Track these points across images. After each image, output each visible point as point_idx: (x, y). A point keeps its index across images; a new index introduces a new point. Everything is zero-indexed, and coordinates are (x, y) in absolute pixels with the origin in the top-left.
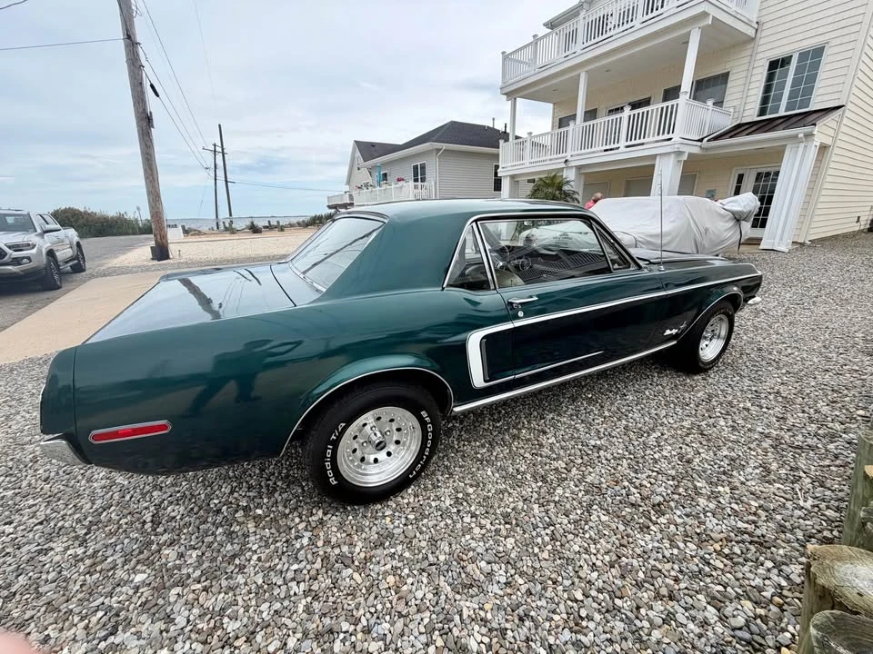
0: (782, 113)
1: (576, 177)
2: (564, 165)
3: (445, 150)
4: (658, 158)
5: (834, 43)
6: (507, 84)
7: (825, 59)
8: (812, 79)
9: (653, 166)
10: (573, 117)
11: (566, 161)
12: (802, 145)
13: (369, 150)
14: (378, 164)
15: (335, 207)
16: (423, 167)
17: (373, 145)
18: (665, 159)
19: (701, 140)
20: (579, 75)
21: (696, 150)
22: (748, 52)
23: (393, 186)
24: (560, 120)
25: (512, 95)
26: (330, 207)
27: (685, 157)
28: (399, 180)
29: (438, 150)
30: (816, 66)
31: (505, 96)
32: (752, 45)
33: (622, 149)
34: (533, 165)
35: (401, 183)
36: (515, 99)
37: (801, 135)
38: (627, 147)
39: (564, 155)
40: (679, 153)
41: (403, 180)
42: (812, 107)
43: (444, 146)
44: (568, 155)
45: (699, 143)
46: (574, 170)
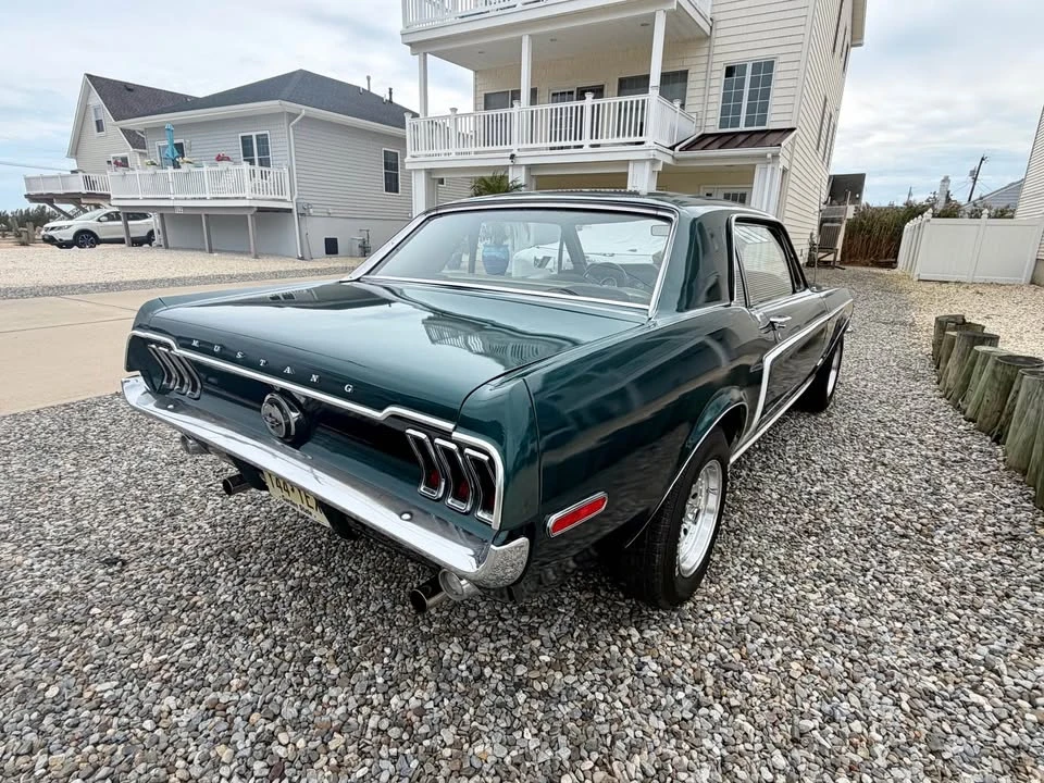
0: (742, 128)
1: (526, 179)
2: (509, 162)
3: (305, 118)
4: (631, 165)
5: (782, 59)
6: (410, 30)
7: (776, 75)
8: (766, 94)
9: (626, 174)
10: (516, 95)
11: (512, 157)
12: (770, 166)
13: (121, 98)
14: (168, 126)
15: (49, 199)
16: (263, 140)
17: (129, 88)
18: (639, 167)
19: (672, 148)
20: (521, 39)
21: (669, 160)
22: (706, 52)
23: (205, 169)
24: (486, 96)
25: (421, 47)
26: (32, 198)
27: (660, 168)
28: (220, 159)
29: (292, 116)
30: (768, 81)
31: (409, 48)
32: (707, 44)
33: (586, 148)
34: (460, 157)
35: (223, 165)
36: (425, 54)
37: (769, 156)
38: (592, 146)
39: (508, 147)
40: (654, 161)
41: (228, 159)
42: (770, 126)
43: (304, 110)
44: (514, 147)
45: (671, 152)
46: (523, 169)
